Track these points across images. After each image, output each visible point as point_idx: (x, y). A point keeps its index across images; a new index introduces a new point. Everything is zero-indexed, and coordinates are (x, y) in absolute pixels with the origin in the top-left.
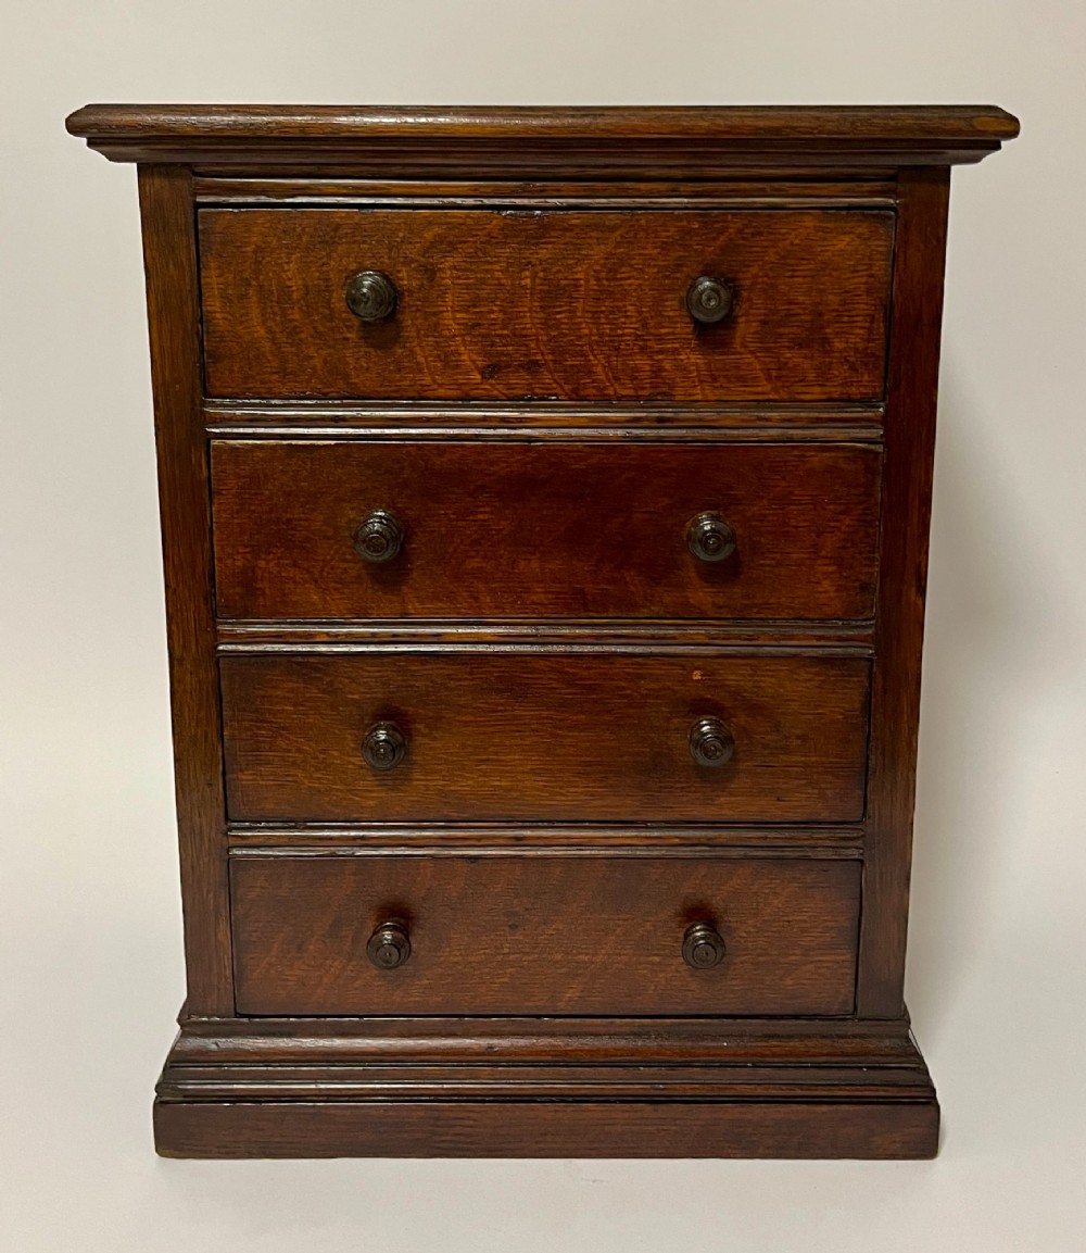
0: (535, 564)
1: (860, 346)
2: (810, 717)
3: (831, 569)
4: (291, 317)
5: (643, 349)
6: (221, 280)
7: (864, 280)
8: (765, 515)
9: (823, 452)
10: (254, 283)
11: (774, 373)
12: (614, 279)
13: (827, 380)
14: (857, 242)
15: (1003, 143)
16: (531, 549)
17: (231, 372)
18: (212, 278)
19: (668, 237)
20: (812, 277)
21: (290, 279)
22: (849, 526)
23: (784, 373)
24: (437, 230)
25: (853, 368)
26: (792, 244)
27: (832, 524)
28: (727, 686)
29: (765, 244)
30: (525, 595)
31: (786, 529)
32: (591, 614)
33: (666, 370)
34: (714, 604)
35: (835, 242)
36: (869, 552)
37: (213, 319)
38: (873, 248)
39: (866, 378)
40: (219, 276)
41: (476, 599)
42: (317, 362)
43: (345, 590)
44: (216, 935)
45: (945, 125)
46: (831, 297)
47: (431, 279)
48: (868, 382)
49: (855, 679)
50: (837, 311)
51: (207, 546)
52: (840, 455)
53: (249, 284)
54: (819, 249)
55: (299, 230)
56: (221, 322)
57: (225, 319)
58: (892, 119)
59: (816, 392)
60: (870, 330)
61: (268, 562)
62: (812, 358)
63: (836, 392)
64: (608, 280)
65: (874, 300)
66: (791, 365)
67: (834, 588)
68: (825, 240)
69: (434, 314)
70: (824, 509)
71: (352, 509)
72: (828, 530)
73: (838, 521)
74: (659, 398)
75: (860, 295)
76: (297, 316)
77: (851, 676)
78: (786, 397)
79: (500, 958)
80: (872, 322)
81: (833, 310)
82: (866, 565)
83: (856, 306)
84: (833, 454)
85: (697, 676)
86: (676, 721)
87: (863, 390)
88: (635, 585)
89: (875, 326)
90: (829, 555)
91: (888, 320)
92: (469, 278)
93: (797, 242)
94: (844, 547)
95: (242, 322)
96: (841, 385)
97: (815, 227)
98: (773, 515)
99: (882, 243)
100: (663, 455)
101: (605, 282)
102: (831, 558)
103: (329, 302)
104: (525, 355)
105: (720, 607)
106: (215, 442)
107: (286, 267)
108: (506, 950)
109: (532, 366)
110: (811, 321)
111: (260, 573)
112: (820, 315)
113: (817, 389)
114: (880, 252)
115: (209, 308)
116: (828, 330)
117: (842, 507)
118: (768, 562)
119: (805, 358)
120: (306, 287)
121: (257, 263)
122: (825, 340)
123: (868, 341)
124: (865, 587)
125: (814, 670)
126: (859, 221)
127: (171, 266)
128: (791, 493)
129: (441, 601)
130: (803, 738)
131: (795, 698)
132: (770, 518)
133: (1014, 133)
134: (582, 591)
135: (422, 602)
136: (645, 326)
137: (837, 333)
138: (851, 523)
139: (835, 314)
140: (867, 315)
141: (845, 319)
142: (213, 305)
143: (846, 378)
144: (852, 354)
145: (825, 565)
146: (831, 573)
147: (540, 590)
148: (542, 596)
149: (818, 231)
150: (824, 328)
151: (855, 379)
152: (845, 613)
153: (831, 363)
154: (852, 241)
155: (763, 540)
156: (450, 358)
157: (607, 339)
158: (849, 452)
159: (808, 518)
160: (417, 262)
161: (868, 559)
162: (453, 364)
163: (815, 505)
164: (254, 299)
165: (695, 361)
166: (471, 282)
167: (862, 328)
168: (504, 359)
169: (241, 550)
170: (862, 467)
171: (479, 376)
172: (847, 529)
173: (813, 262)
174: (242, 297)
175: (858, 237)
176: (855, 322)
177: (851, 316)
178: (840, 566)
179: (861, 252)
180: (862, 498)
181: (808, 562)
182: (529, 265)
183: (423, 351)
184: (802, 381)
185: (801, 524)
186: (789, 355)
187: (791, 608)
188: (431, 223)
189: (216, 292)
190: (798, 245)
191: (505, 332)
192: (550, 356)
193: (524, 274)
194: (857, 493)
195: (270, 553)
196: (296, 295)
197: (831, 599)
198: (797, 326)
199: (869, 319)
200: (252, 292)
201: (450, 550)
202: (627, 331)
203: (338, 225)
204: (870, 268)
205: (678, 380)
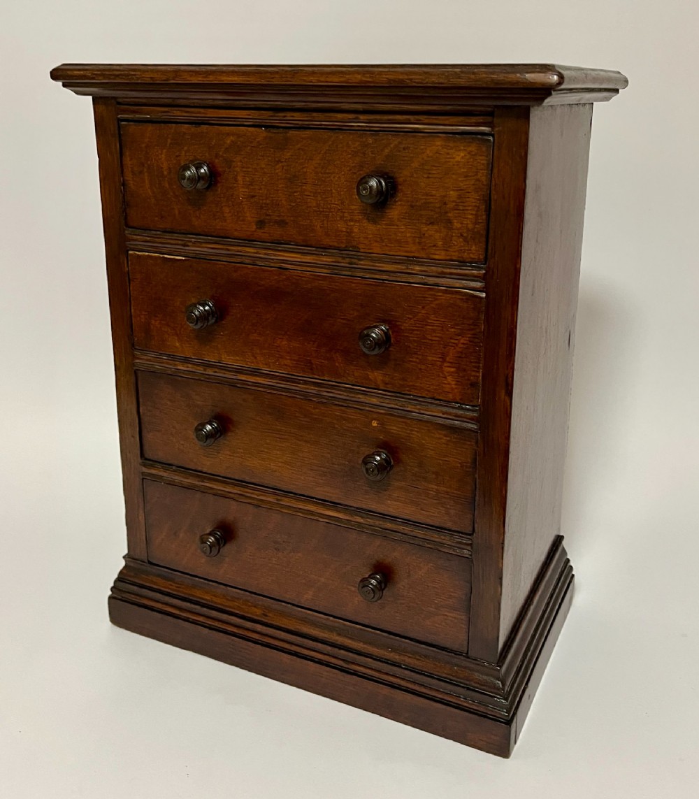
0: (285, 342)
1: (470, 226)
2: (441, 462)
3: (452, 370)
4: (163, 185)
5: (342, 217)
6: (132, 162)
7: (473, 182)
8: (413, 330)
9: (446, 293)
10: (146, 165)
11: (417, 240)
12: (325, 173)
13: (450, 247)
14: (468, 157)
16: (283, 332)
17: (137, 213)
18: (128, 161)
19: (354, 148)
20: (441, 178)
21: (162, 164)
22: (463, 344)
23: (423, 240)
24: (232, 138)
25: (466, 240)
26: (428, 156)
27: (453, 341)
28: (392, 433)
29: (412, 155)
30: (280, 360)
31: (425, 341)
32: (316, 377)
33: (355, 232)
34: (383, 381)
35: (454, 156)
36: (476, 362)
37: (129, 184)
38: (479, 161)
39: (474, 247)
40: (131, 160)
41: (256, 358)
42: (176, 212)
43: (191, 342)
44: (138, 517)
46: (451, 192)
47: (230, 167)
48: (475, 251)
49: (469, 443)
50: (456, 202)
51: (128, 309)
52: (458, 297)
53: (144, 166)
54: (444, 160)
56: (132, 186)
57: (134, 184)
59: (441, 255)
60: (477, 216)
61: (156, 321)
62: (440, 232)
63: (455, 256)
64: (322, 174)
65: (479, 196)
66: (426, 235)
67: (454, 383)
68: (448, 154)
69: (231, 188)
70: (448, 331)
71: (194, 297)
72: (450, 344)
73: (456, 340)
74: (351, 249)
75: (469, 192)
76: (166, 185)
77: (465, 440)
78: (424, 256)
79: (270, 565)
80: (477, 211)
81: (453, 201)
82: (474, 371)
83: (468, 199)
84: (454, 296)
85: (375, 424)
86: (363, 449)
87: (472, 256)
88: (338, 363)
89: (479, 213)
90: (451, 361)
91: (488, 211)
92: (248, 168)
93: (431, 154)
94: (460, 357)
95: (141, 187)
96: (458, 251)
97: (442, 145)
98: (417, 330)
99: (483, 158)
100: (353, 285)
101: (320, 175)
102: (451, 363)
104: (278, 216)
105: (387, 384)
106: (130, 252)
107: (160, 157)
108: (274, 562)
109: (282, 223)
110: (440, 208)
111: (152, 327)
112: (445, 204)
113: (443, 253)
114: (483, 164)
115: (127, 178)
116: (449, 215)
117: (459, 331)
118: (414, 360)
119: (437, 231)
120: (170, 169)
121: (147, 154)
122: (449, 221)
123: (476, 223)
124: (473, 385)
125: (443, 432)
126: (470, 142)
127: (109, 154)
128: (428, 318)
129: (238, 356)
130: (437, 474)
131: (431, 448)
132: (416, 332)
134: (310, 362)
135: (228, 355)
136: (342, 203)
137: (456, 217)
138: (465, 342)
139: (454, 204)
140: (476, 206)
141: (461, 208)
142: (129, 176)
143: (461, 246)
144: (465, 231)
145: (449, 367)
146: (452, 372)
147: (288, 358)
148: (289, 361)
149: (443, 148)
150: (446, 213)
151: (467, 248)
152: (461, 399)
153: (452, 236)
154: (465, 155)
155: (411, 345)
156: (240, 214)
157: (321, 210)
158: (463, 296)
159: (438, 335)
160: (222, 156)
161: (475, 367)
162: (241, 218)
163: (442, 327)
164: (146, 174)
165: (371, 228)
166: (250, 170)
167: (472, 214)
168: (267, 218)
169: (144, 313)
170: (472, 306)
171: (255, 227)
172: (462, 346)
173: (440, 168)
174: (141, 172)
175: (469, 153)
176: (467, 210)
177: (465, 206)
178: (458, 368)
179: (471, 163)
180: (472, 327)
181: (439, 363)
182: (279, 161)
183: (226, 210)
184: (434, 246)
185: (434, 339)
186: (426, 229)
187: (429, 391)
188: (228, 134)
189: (130, 169)
190: (431, 157)
191: (268, 202)
192: (292, 218)
193: (277, 167)
194: (468, 323)
195: (156, 317)
196: (165, 173)
197: (452, 389)
198: (432, 210)
199: (476, 209)
200: (145, 170)
201: (242, 327)
202: (332, 205)
203: (185, 133)
204: (477, 175)
205: (362, 239)
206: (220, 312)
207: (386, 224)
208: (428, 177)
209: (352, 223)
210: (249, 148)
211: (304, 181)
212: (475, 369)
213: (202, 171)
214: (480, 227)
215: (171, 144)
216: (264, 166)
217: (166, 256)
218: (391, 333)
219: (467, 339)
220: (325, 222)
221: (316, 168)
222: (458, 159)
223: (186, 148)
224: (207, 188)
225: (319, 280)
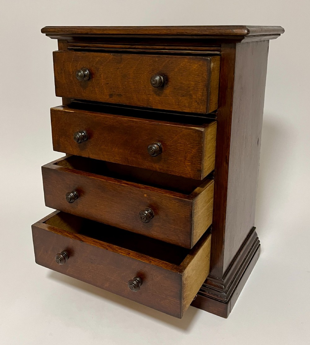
0: (117, 150)
1: (200, 98)
2: (176, 215)
3: (189, 164)
5: (145, 93)
7: (201, 78)
8: (172, 145)
9: (187, 129)
11: (177, 103)
13: (191, 106)
14: (199, 66)
16: (116, 145)
19: (150, 63)
20: (187, 76)
21: (70, 69)
22: (194, 152)
23: (180, 103)
25: (198, 104)
26: (181, 66)
28: (153, 200)
29: (174, 66)
30: (115, 157)
31: (177, 150)
33: (151, 100)
34: (159, 168)
35: (193, 66)
36: (200, 161)
38: (203, 68)
39: (202, 107)
41: (104, 156)
42: (76, 90)
43: (77, 149)
45: (226, 31)
46: (192, 82)
47: (98, 71)
49: (188, 207)
50: (194, 87)
53: (62, 70)
54: (188, 68)
55: (71, 57)
58: (212, 30)
60: (203, 93)
61: (62, 139)
62: (187, 100)
63: (194, 110)
64: (136, 74)
65: (204, 84)
66: (181, 101)
67: (190, 169)
68: (190, 65)
69: (98, 80)
70: (187, 146)
72: (188, 152)
73: (191, 150)
74: (149, 107)
75: (200, 83)
77: (187, 205)
78: (180, 110)
80: (203, 91)
81: (193, 86)
82: (199, 164)
83: (199, 86)
84: (190, 130)
86: (140, 207)
87: (201, 110)
88: (139, 159)
90: (189, 160)
92: (105, 71)
93: (183, 66)
94: (192, 158)
95: (61, 79)
96: (195, 108)
97: (187, 62)
98: (174, 146)
99: (206, 67)
100: (146, 125)
102: (189, 161)
104: (118, 92)
107: (69, 66)
108: (91, 268)
109: (120, 95)
110: (187, 89)
111: (60, 141)
112: (189, 87)
113: (189, 109)
114: (205, 70)
117: (192, 146)
118: (172, 159)
119: (185, 100)
120: (73, 71)
121: (64, 65)
122: (191, 95)
123: (202, 96)
124: (198, 171)
125: (177, 201)
126: (200, 60)
128: (178, 140)
129: (96, 155)
130: (174, 220)
131: (171, 208)
132: (173, 146)
135: (93, 155)
136: (145, 87)
137: (194, 93)
138: (195, 151)
139: (193, 87)
140: (202, 88)
141: (196, 89)
143: (196, 106)
144: (198, 99)
145: (188, 162)
146: (189, 165)
147: (118, 156)
148: (118, 158)
150: (190, 91)
151: (198, 107)
152: (193, 177)
153: (192, 102)
154: (198, 66)
155: (171, 152)
156: (102, 92)
157: (136, 90)
158: (193, 130)
159: (183, 148)
160: (94, 66)
161: (199, 163)
162: (103, 93)
163: (184, 144)
164: (63, 74)
165: (158, 98)
166: (106, 72)
167: (201, 92)
168: (114, 93)
169: (57, 135)
170: (198, 135)
171: (108, 97)
172: (194, 153)
173: (187, 72)
174: (61, 73)
175: (199, 65)
176: (199, 90)
177: (198, 89)
178: (192, 163)
179: (200, 70)
180: (197, 144)
181: (183, 161)
182: (118, 68)
183: (96, 89)
184: (185, 106)
185: (181, 149)
186: (181, 98)
187: (179, 173)
188: (97, 57)
189: (56, 71)
190: (183, 67)
191: (114, 86)
192: (124, 93)
193: (118, 71)
194: (196, 142)
195: (62, 137)
196: (71, 73)
197: (189, 172)
198: (183, 90)
199: (202, 90)
200: (63, 72)
201: (98, 142)
202: (141, 88)
203: (79, 56)
204: (203, 75)
205: (153, 102)
206: (89, 136)
207: (164, 96)
208: (182, 76)
209: (149, 96)
210: (106, 62)
211: (129, 77)
212: (200, 164)
213: (86, 73)
214: (204, 98)
215: (73, 61)
216: (112, 71)
218: (162, 147)
219: (196, 150)
220: (138, 95)
221: (134, 71)
222: (195, 67)
223: (79, 63)
224: (89, 80)
225: (131, 122)
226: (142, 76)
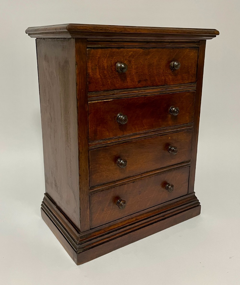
0: (145, 121)
4: (105, 73)
5: (163, 75)
6: (91, 65)
7: (194, 61)
10: (98, 66)
11: (182, 79)
13: (189, 79)
15: (217, 36)
16: (145, 118)
17: (93, 86)
18: (90, 65)
19: (168, 53)
21: (105, 64)
24: (131, 53)
25: (192, 77)
26: (185, 54)
28: (174, 139)
29: (181, 54)
30: (143, 127)
33: (166, 79)
34: (172, 124)
37: (90, 74)
40: (91, 64)
41: (136, 129)
42: (109, 82)
43: (113, 131)
46: (190, 64)
47: (130, 63)
48: (194, 79)
51: (87, 126)
53: (97, 66)
54: (189, 55)
55: (107, 53)
56: (91, 75)
57: (92, 74)
59: (187, 82)
60: (195, 70)
61: (99, 128)
64: (158, 62)
65: (195, 64)
66: (184, 77)
67: (188, 118)
68: (190, 53)
69: (130, 71)
72: (188, 107)
73: (189, 105)
74: (165, 85)
76: (106, 73)
78: (183, 83)
79: (137, 201)
80: (195, 68)
81: (190, 66)
83: (193, 65)
84: (189, 93)
85: (169, 138)
87: (193, 81)
88: (160, 122)
91: (197, 68)
92: (136, 63)
94: (190, 110)
95: (95, 75)
96: (191, 80)
99: (197, 54)
101: (158, 63)
102: (188, 112)
103: (112, 69)
104: (145, 78)
106: (90, 102)
107: (104, 62)
108: (138, 199)
109: (146, 80)
110: (187, 69)
111: (97, 130)
112: (188, 67)
113: (187, 81)
115: (89, 72)
117: (190, 103)
119: (186, 75)
120: (108, 66)
121: (99, 61)
122: (189, 72)
124: (192, 117)
125: (186, 133)
126: (194, 50)
127: (82, 62)
128: (183, 101)
130: (184, 146)
131: (183, 139)
133: (218, 34)
136: (164, 71)
138: (191, 105)
141: (192, 68)
142: (90, 71)
144: (192, 74)
146: (188, 115)
147: (146, 126)
150: (189, 70)
152: (190, 122)
153: (189, 76)
156: (133, 80)
157: (158, 74)
159: (185, 105)
160: (128, 59)
165: (171, 77)
168: (142, 79)
169: (94, 126)
170: (193, 95)
171: (137, 83)
173: (188, 58)
179: (194, 55)
182: (146, 59)
183: (128, 79)
188: (130, 51)
191: (142, 73)
192: (149, 78)
193: (145, 61)
195: (100, 126)
196: (106, 68)
200: (97, 68)
202: (161, 72)
203: (114, 52)
205: (168, 81)
208: (185, 60)
209: (166, 77)
210: (137, 56)
211: (153, 65)
214: (195, 72)
215: (109, 56)
216: (141, 62)
217: (105, 100)
220: (159, 78)
221: (157, 60)
222: (192, 54)
223: (114, 58)
226: (162, 63)
